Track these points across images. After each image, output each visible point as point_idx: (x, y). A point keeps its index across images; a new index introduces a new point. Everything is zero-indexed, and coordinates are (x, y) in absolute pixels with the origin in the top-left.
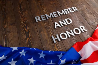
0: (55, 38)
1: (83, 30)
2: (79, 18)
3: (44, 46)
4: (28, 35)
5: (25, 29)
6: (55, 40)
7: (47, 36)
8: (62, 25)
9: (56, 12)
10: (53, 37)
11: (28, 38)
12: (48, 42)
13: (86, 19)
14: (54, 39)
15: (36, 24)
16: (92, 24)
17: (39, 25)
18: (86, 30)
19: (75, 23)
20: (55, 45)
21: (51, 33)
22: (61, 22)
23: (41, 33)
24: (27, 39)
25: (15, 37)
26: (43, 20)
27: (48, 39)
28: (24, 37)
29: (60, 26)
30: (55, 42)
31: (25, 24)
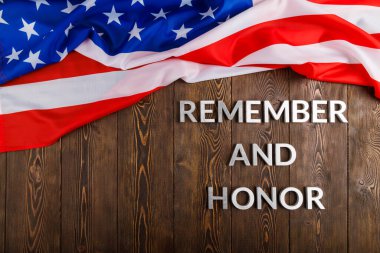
0: (215, 194)
1: (314, 202)
2: (328, 155)
3: (177, 206)
4: (143, 155)
5: (140, 132)
6: (214, 201)
7: (196, 181)
8: (255, 163)
9: (259, 102)
10: (211, 189)
11: (142, 168)
12: (193, 198)
13: (350, 165)
14: (212, 198)
15: (177, 126)
16: (359, 190)
17: (183, 135)
18: (322, 207)
19: (302, 166)
20: (208, 214)
21: (211, 176)
22: (256, 149)
23: (181, 164)
24: (139, 169)
25: (109, 152)
26: (203, 119)
27: (195, 191)
28: (133, 159)
29: (248, 163)
30: (211, 206)
31: (145, 115)
